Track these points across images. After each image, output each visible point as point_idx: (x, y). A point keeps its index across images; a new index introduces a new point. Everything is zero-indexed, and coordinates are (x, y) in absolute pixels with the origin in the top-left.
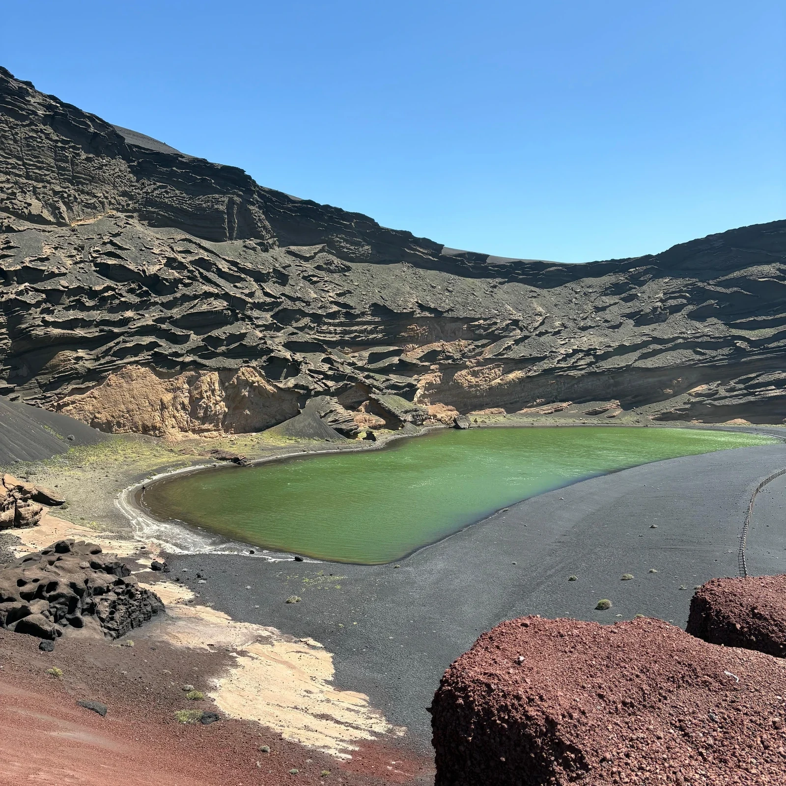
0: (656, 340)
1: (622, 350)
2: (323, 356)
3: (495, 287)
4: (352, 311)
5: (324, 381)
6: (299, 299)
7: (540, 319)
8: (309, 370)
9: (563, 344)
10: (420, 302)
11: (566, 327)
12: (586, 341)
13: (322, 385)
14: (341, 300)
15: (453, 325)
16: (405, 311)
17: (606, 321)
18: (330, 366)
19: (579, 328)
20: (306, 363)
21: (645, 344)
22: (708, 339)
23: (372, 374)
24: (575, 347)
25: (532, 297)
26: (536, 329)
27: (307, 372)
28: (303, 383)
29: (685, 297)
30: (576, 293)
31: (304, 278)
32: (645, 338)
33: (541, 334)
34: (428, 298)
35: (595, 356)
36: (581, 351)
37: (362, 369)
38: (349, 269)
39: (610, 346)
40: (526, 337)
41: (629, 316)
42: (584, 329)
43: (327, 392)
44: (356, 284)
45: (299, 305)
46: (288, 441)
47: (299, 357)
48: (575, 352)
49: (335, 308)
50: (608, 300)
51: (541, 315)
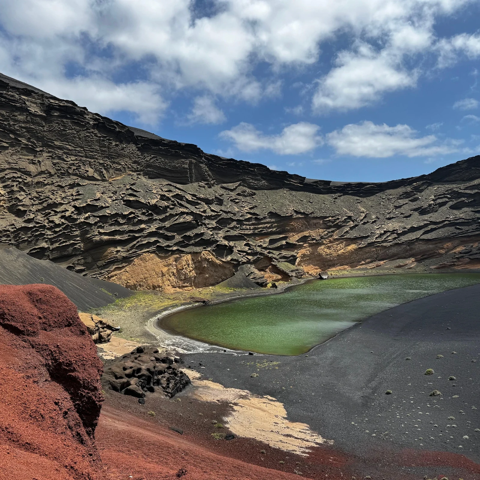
0: (432, 223)
1: (413, 230)
2: (245, 242)
3: (336, 198)
4: (258, 217)
5: (246, 256)
6: (229, 212)
7: (363, 215)
8: (238, 251)
9: (378, 228)
10: (295, 209)
11: (378, 219)
12: (391, 226)
13: (246, 258)
14: (252, 211)
15: (315, 221)
16: (287, 215)
17: (402, 214)
18: (249, 248)
19: (387, 219)
20: (236, 247)
21: (426, 225)
22: (464, 221)
23: (271, 251)
24: (385, 230)
25: (358, 203)
26: (361, 220)
27: (237, 252)
28: (235, 258)
29: (447, 197)
30: (383, 199)
31: (231, 200)
32: (426, 222)
33: (364, 223)
34: (300, 207)
35: (397, 234)
36: (389, 231)
37: (266, 248)
38: (255, 194)
39: (405, 228)
40: (356, 226)
41: (415, 210)
42: (389, 219)
43: (249, 262)
44: (259, 202)
45: (230, 215)
46: (229, 290)
47: (232, 244)
48: (385, 232)
49: (249, 216)
50: (401, 202)
51: (364, 213)
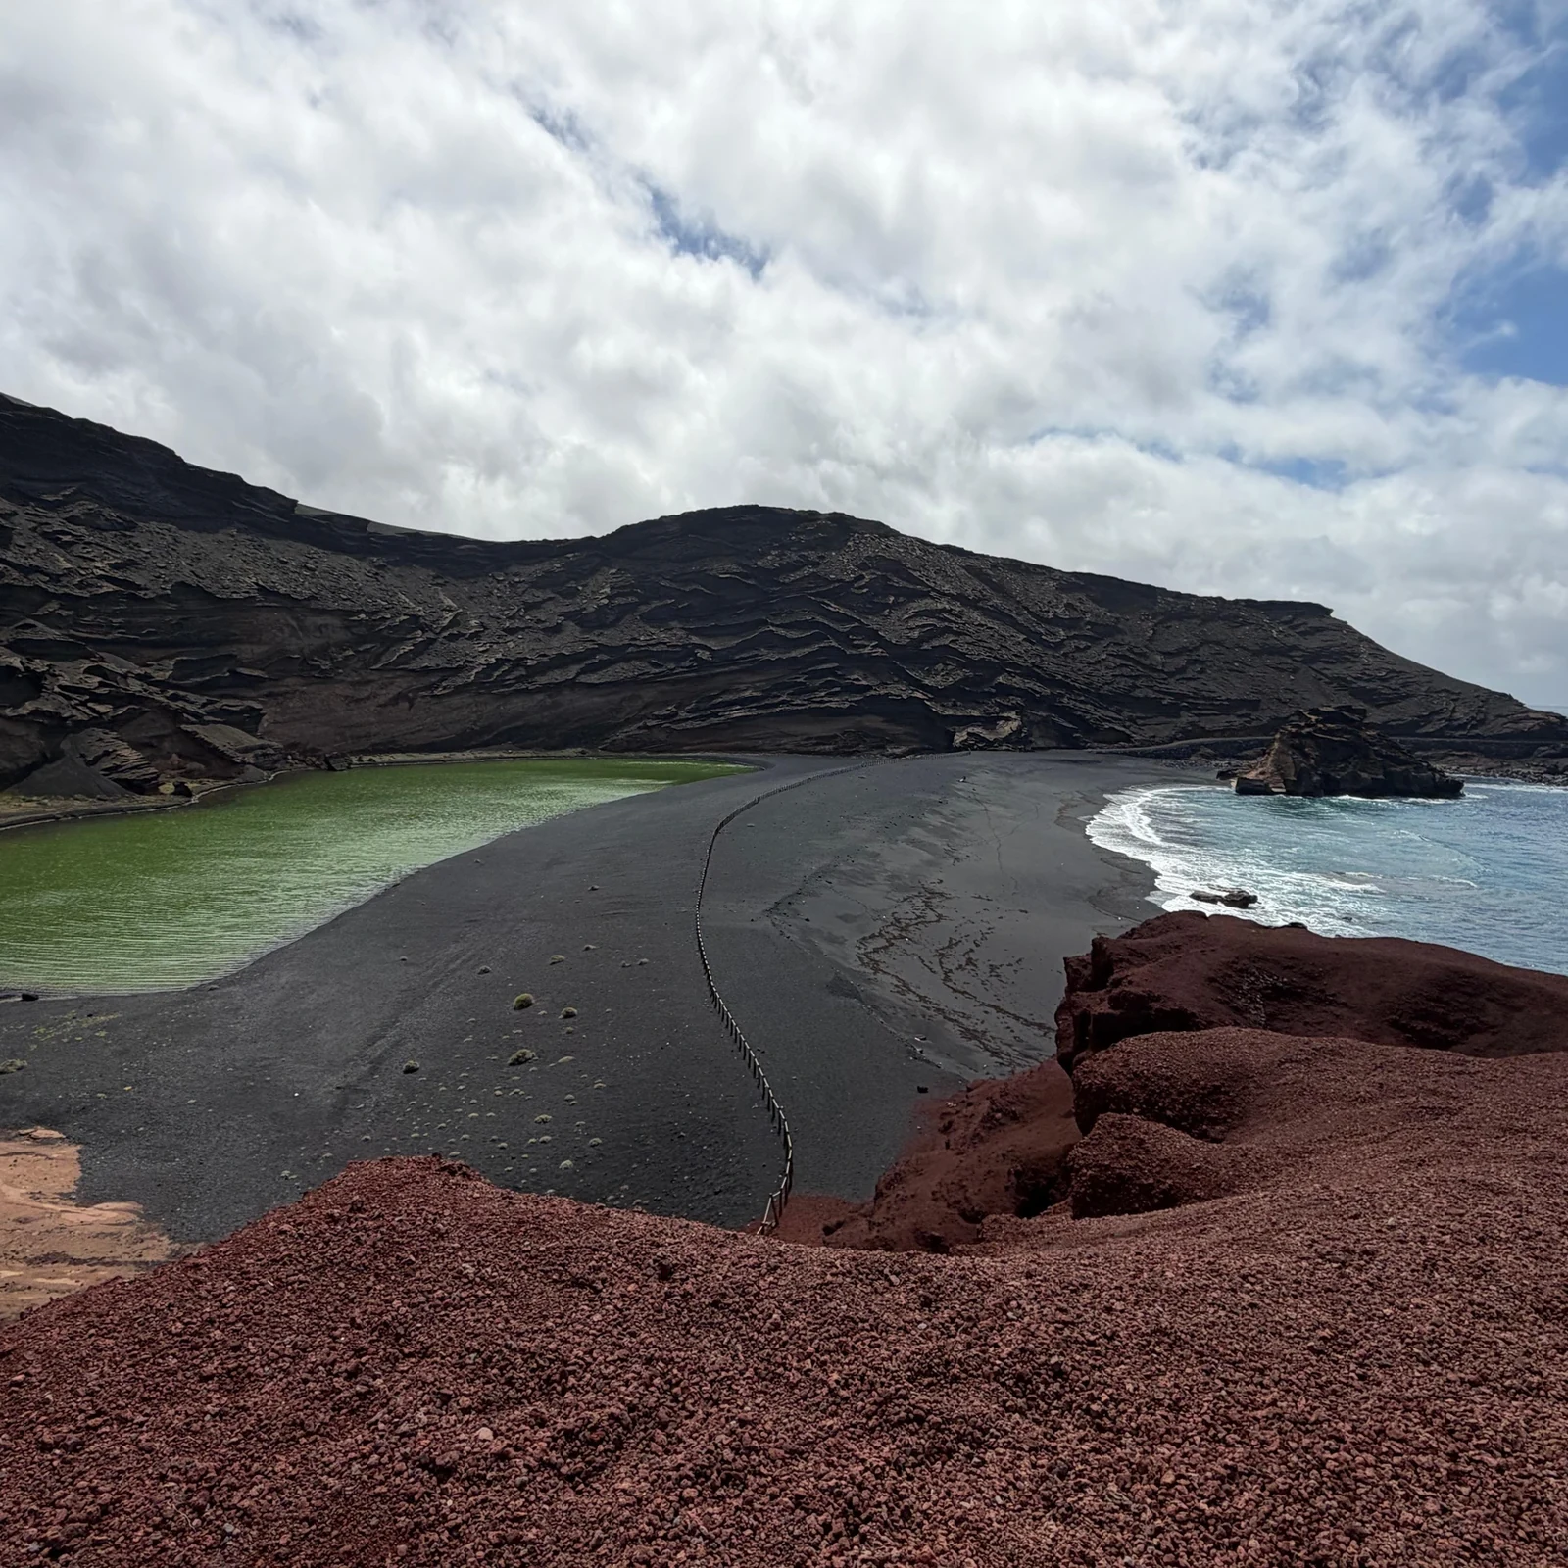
0: (602, 648)
1: (562, 661)
2: (88, 664)
3: (381, 567)
4: (142, 593)
5: (90, 704)
6: (37, 570)
7: (449, 616)
8: (60, 686)
9: (483, 651)
10: (260, 583)
11: (486, 629)
12: (513, 646)
13: (87, 711)
14: (118, 575)
15: (320, 621)
16: (235, 596)
17: (539, 621)
18: (99, 679)
19: (504, 630)
20: (54, 676)
21: (592, 652)
22: (665, 648)
23: (182, 693)
24: (499, 655)
25: (438, 584)
26: (444, 629)
27: (57, 689)
28: (49, 707)
29: (635, 594)
30: (499, 582)
31: (45, 535)
32: (589, 645)
33: (452, 638)
34: (275, 578)
35: (527, 668)
36: (508, 660)
37: (163, 685)
38: (132, 527)
39: (545, 655)
40: (431, 641)
41: (568, 616)
42: (511, 631)
43: (98, 721)
44: (147, 550)
45: (39, 580)
46: (23, 804)
47: (39, 665)
48: (500, 662)
49: (108, 588)
50: (541, 595)
51: (450, 611)
